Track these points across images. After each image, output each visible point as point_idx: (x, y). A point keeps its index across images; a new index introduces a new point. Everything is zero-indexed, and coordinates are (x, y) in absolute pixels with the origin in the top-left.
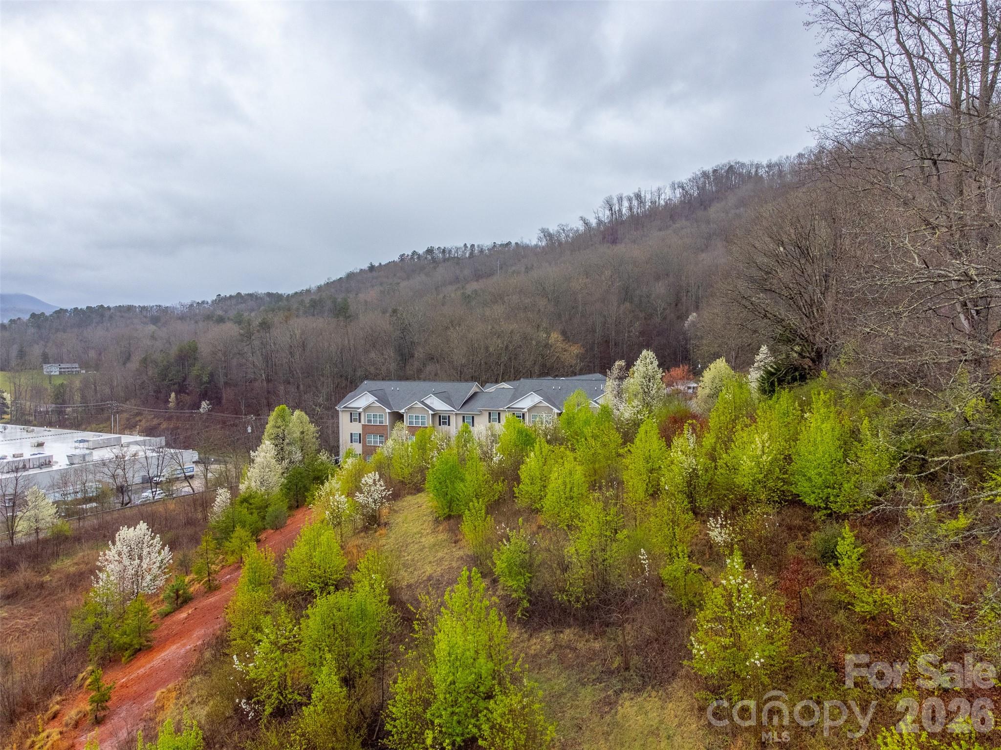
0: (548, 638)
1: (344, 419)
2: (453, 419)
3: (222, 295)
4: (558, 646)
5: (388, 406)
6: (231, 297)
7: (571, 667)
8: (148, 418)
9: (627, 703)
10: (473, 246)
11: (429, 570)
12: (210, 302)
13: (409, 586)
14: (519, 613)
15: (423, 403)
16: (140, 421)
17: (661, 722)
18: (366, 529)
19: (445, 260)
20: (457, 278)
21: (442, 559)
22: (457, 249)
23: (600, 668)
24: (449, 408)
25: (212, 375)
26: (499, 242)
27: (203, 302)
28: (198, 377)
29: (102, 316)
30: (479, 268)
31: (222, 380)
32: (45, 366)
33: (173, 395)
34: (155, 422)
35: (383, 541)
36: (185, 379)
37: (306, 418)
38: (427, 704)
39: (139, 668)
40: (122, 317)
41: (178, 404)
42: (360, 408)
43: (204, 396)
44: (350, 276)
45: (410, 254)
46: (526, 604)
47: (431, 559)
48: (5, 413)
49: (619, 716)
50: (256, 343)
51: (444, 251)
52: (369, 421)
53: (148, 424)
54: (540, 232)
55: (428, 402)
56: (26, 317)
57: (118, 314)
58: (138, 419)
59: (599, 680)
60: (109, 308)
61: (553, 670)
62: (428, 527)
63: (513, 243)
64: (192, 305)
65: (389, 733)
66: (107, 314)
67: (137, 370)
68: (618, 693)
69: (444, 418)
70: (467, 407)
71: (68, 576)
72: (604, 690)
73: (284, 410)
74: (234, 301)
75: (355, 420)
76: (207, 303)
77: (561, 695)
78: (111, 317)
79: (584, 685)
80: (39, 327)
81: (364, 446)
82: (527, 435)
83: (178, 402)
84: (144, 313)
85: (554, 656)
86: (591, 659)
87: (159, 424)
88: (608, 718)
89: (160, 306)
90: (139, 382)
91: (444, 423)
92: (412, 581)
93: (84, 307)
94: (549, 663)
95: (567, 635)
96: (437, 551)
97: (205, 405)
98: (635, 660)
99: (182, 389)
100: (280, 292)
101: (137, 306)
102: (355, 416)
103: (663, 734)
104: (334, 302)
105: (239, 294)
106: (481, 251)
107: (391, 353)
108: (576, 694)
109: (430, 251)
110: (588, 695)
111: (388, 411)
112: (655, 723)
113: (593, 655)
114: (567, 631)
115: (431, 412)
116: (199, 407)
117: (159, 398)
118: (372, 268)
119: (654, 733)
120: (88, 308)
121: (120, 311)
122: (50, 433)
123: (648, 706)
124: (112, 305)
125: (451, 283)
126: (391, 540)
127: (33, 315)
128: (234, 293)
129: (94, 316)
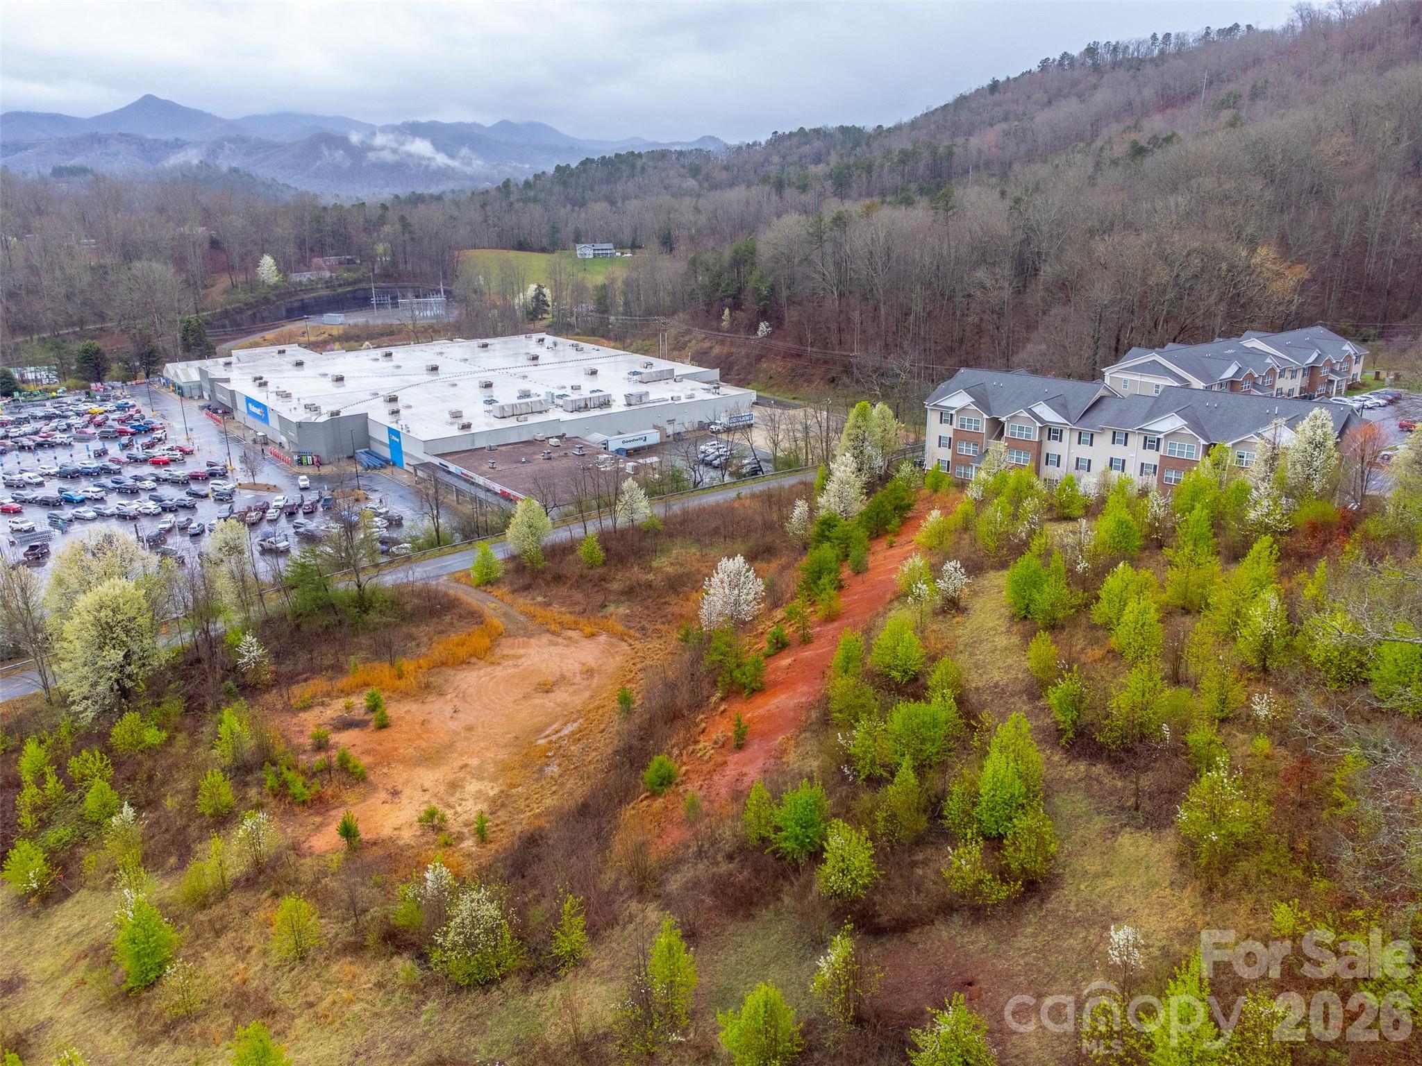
0: (1082, 768)
1: (933, 418)
2: (1066, 435)
3: (780, 132)
4: (1088, 777)
5: (988, 411)
6: (791, 135)
7: (1093, 796)
8: (698, 340)
9: (1127, 836)
10: (1167, 36)
11: (997, 676)
12: (763, 143)
13: (977, 689)
14: (1063, 741)
15: (1030, 411)
16: (690, 341)
17: (1146, 855)
18: (944, 611)
19: (1115, 65)
20: (1130, 104)
21: (1010, 667)
22: (1139, 44)
23: (1116, 803)
24: (1062, 420)
25: (772, 288)
26: (1215, 27)
27: (755, 144)
28: (757, 290)
30: (1172, 83)
31: (784, 293)
32: (579, 246)
33: (727, 311)
34: (707, 344)
35: (959, 632)
36: (740, 290)
37: (890, 412)
38: (974, 804)
39: (759, 707)
40: (655, 168)
41: (732, 323)
42: (952, 408)
43: (763, 315)
44: (961, 101)
45: (1058, 58)
46: (1071, 735)
47: (1000, 664)
48: (546, 312)
49: (1116, 844)
50: (829, 248)
51: (1115, 48)
52: (962, 426)
53: (699, 346)
54: (1292, 11)
55: (1037, 410)
56: (550, 170)
57: (651, 164)
58: (687, 338)
59: (1112, 812)
60: (640, 155)
61: (1079, 796)
62: (1003, 625)
63: (1243, 27)
65: (946, 818)
66: (639, 163)
67: (685, 274)
68: (1123, 826)
69: (1056, 431)
70: (1087, 420)
71: (669, 579)
72: (1113, 821)
73: (865, 407)
74: (795, 140)
75: (946, 421)
76: (760, 147)
77: (1079, 817)
78: (643, 169)
79: (1099, 813)
80: (565, 184)
81: (954, 453)
82: (1127, 527)
83: (733, 319)
84: (682, 159)
85: (1083, 785)
86: (1111, 794)
87: (711, 348)
88: (1108, 842)
89: (703, 150)
90: (688, 289)
91: (1055, 438)
92: (980, 684)
93: (613, 154)
94: (1077, 789)
95: (1099, 769)
96: (1007, 657)
97: (763, 327)
98: (1146, 805)
99: (736, 306)
100: (857, 126)
102: (945, 417)
103: (1144, 864)
104: (934, 153)
105: (801, 129)
106: (1181, 43)
107: (1006, 269)
108: (1091, 819)
109: (1091, 51)
110: (1099, 823)
111: (985, 416)
112: (1141, 855)
113: (1114, 791)
114: (1099, 766)
115: (1038, 424)
116: (756, 329)
117: (710, 314)
118: (994, 87)
119: (1138, 861)
120: (617, 154)
121: (653, 159)
122: (600, 354)
123: (1141, 842)
125: (1118, 118)
126: (967, 631)
127: (558, 168)
128: (795, 130)
129: (623, 167)
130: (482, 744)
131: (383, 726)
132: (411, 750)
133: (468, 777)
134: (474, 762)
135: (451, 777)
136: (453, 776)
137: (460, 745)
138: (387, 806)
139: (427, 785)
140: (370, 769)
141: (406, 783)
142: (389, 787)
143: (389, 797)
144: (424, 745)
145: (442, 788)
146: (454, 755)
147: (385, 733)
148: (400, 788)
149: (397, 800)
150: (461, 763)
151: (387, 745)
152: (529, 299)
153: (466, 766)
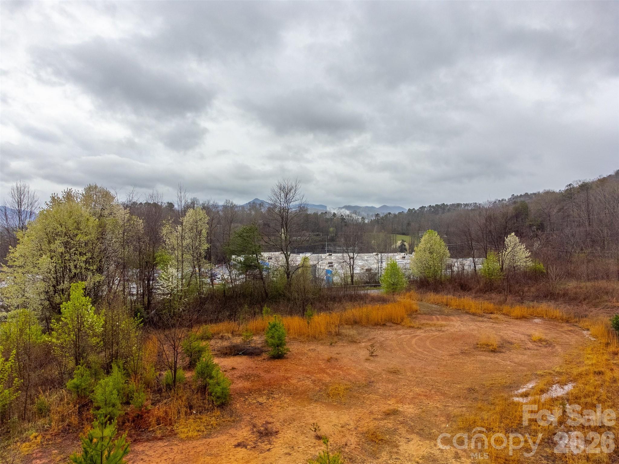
3: (515, 195)
6: (521, 195)
27: (503, 200)
29: (444, 209)
56: (406, 210)
57: (453, 208)
60: (447, 205)
64: (495, 202)
76: (505, 200)
78: (449, 209)
89: (476, 203)
93: (434, 205)
101: (463, 203)
105: (526, 193)
120: (436, 205)
121: (453, 206)
124: (449, 204)
127: (409, 210)
128: (523, 194)
129: (440, 209)
130: (417, 390)
131: (279, 356)
132: (308, 383)
133: (402, 430)
134: (409, 409)
135: (368, 424)
136: (372, 425)
137: (381, 387)
138: (242, 452)
139: (325, 429)
140: (241, 393)
141: (288, 421)
142: (259, 422)
143: (254, 437)
144: (328, 379)
145: (353, 440)
146: (373, 397)
147: (278, 363)
148: (277, 425)
149: (264, 446)
150: (385, 407)
151: (276, 374)
152: (397, 247)
153: (395, 412)
